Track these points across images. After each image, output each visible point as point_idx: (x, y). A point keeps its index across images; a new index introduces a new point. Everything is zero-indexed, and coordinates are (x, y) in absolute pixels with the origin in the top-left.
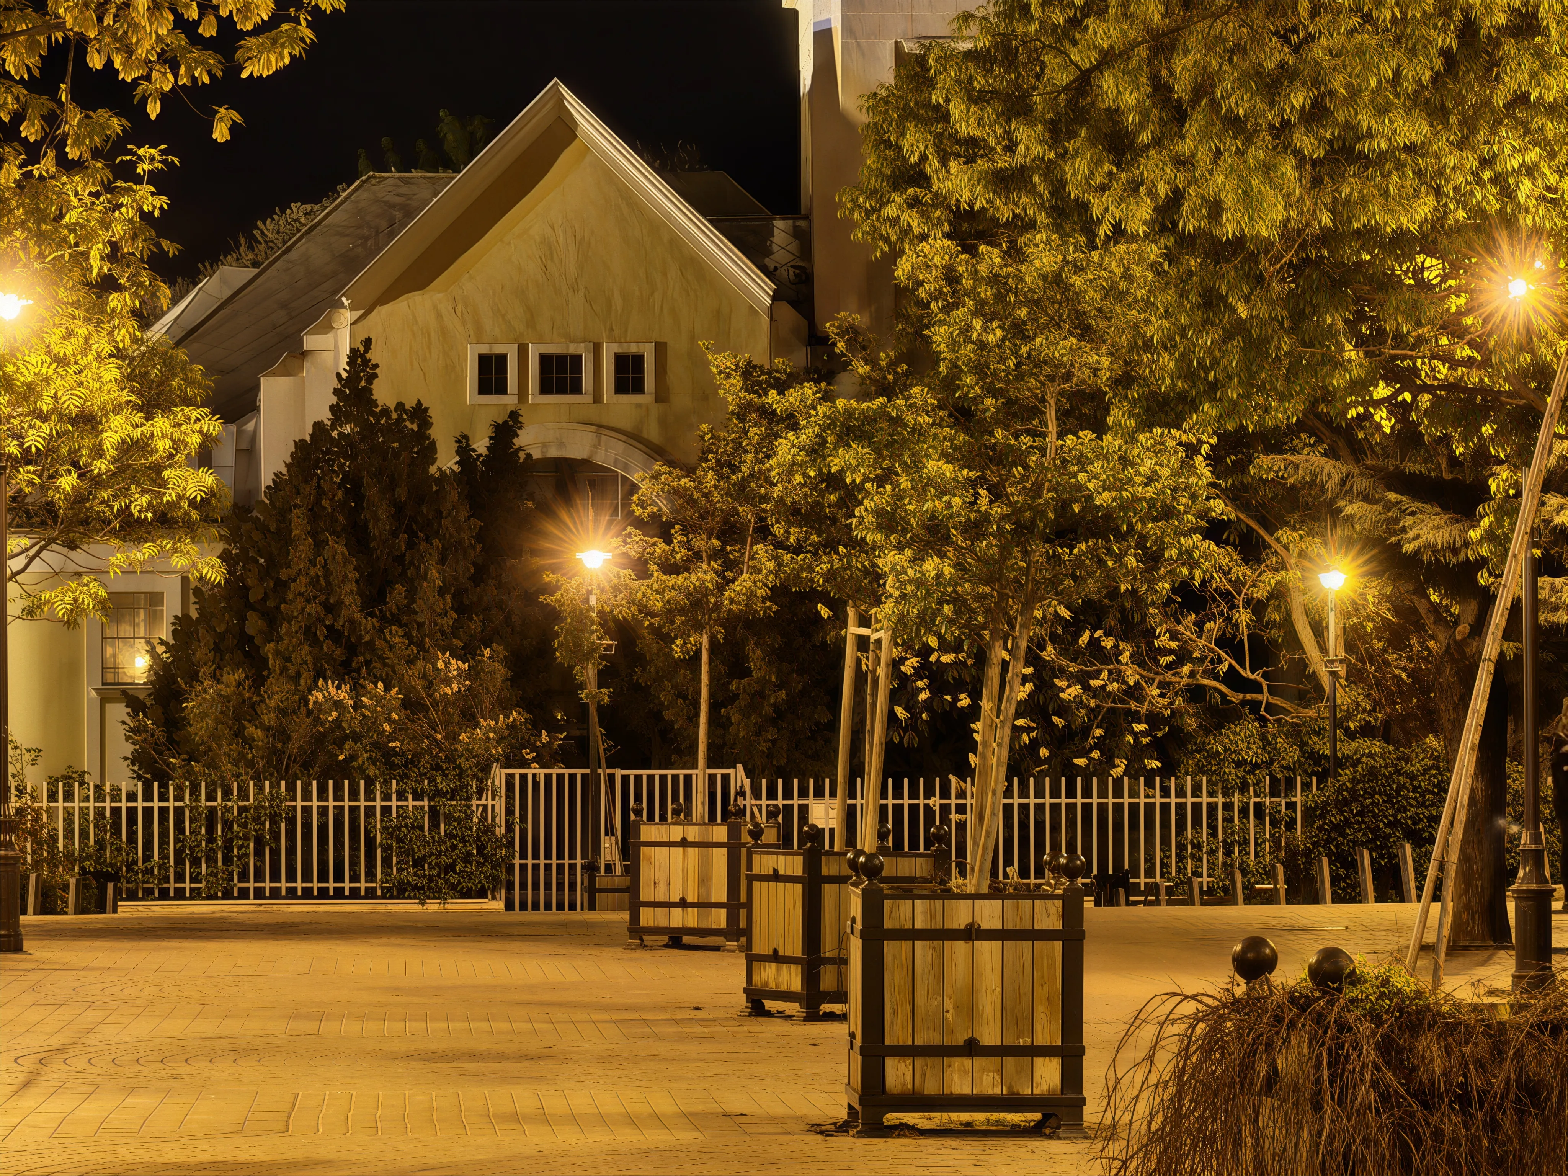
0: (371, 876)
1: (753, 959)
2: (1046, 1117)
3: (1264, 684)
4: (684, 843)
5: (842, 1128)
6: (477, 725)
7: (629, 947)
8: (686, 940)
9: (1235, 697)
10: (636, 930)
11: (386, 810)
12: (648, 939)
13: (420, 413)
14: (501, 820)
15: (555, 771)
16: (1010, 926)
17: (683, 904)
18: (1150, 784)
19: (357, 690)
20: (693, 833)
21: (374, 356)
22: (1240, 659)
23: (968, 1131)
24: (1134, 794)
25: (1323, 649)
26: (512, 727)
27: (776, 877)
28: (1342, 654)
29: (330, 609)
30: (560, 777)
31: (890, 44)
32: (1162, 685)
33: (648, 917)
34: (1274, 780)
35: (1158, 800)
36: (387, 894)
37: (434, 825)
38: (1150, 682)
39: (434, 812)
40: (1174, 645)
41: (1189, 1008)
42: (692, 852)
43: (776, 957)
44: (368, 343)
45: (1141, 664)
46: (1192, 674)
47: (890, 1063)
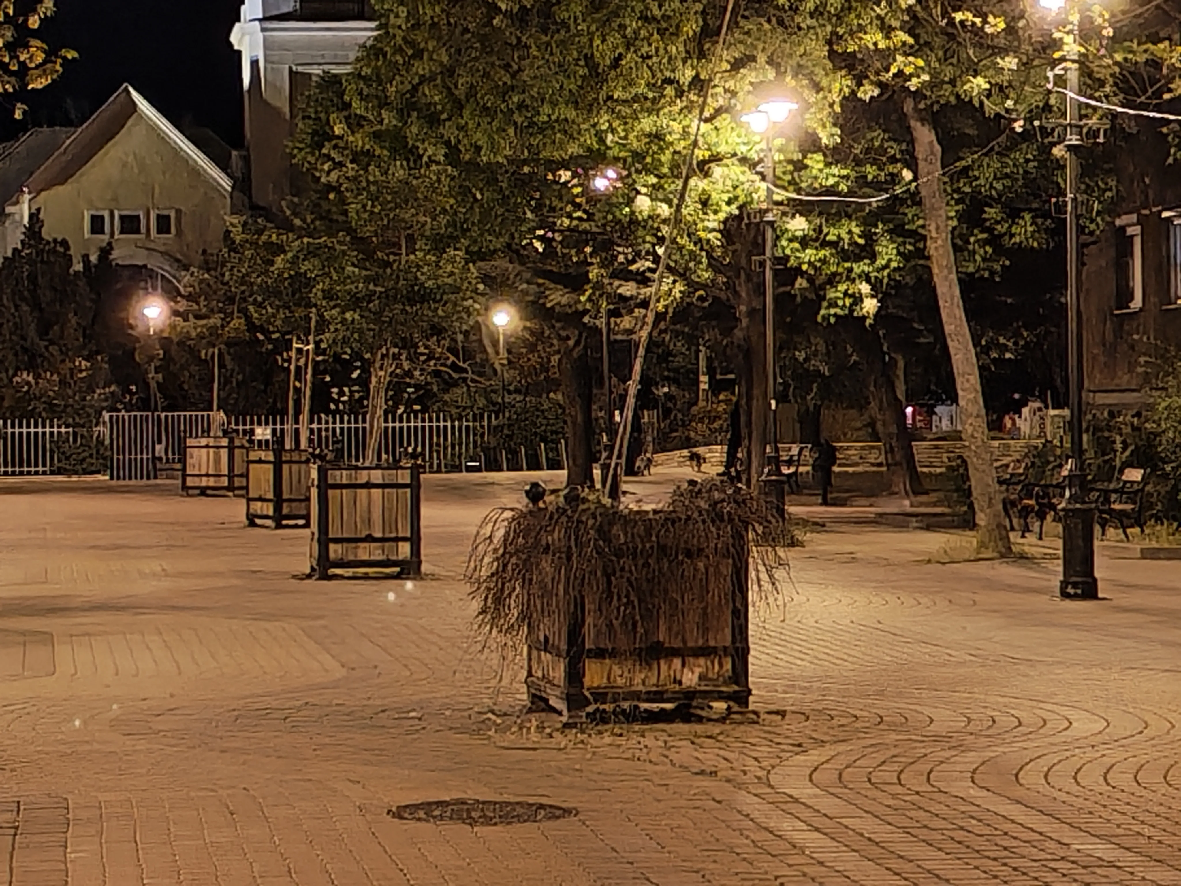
0: (44, 465)
1: (249, 500)
2: (402, 570)
3: (469, 369)
4: (207, 446)
5: (309, 576)
6: (94, 392)
7: (182, 496)
8: (209, 492)
9: (455, 376)
10: (185, 487)
11: (52, 433)
12: (191, 492)
13: (64, 243)
14: (107, 437)
15: (133, 414)
16: (387, 482)
17: (207, 475)
18: (416, 417)
19: (37, 377)
20: (212, 442)
21: (41, 216)
22: (457, 357)
23: (366, 577)
24: (409, 421)
25: (497, 353)
26: (112, 393)
27: (260, 461)
28: (506, 355)
29: (23, 338)
30: (135, 416)
31: (287, 66)
32: (422, 370)
33: (190, 482)
34: (474, 415)
35: (420, 424)
36: (52, 473)
37: (75, 441)
38: (415, 369)
39: (75, 434)
40: (426, 351)
41: (508, 514)
42: (212, 451)
43: (261, 499)
44: (39, 210)
45: (411, 360)
46: (435, 365)
47: (332, 546)
